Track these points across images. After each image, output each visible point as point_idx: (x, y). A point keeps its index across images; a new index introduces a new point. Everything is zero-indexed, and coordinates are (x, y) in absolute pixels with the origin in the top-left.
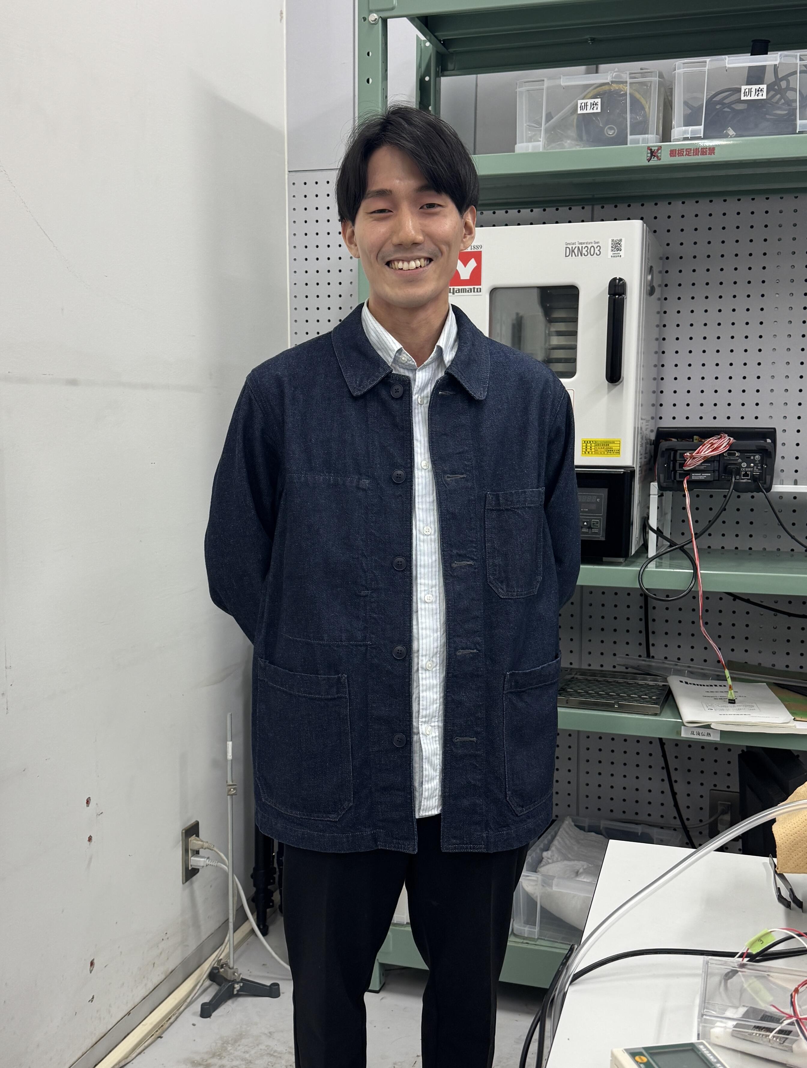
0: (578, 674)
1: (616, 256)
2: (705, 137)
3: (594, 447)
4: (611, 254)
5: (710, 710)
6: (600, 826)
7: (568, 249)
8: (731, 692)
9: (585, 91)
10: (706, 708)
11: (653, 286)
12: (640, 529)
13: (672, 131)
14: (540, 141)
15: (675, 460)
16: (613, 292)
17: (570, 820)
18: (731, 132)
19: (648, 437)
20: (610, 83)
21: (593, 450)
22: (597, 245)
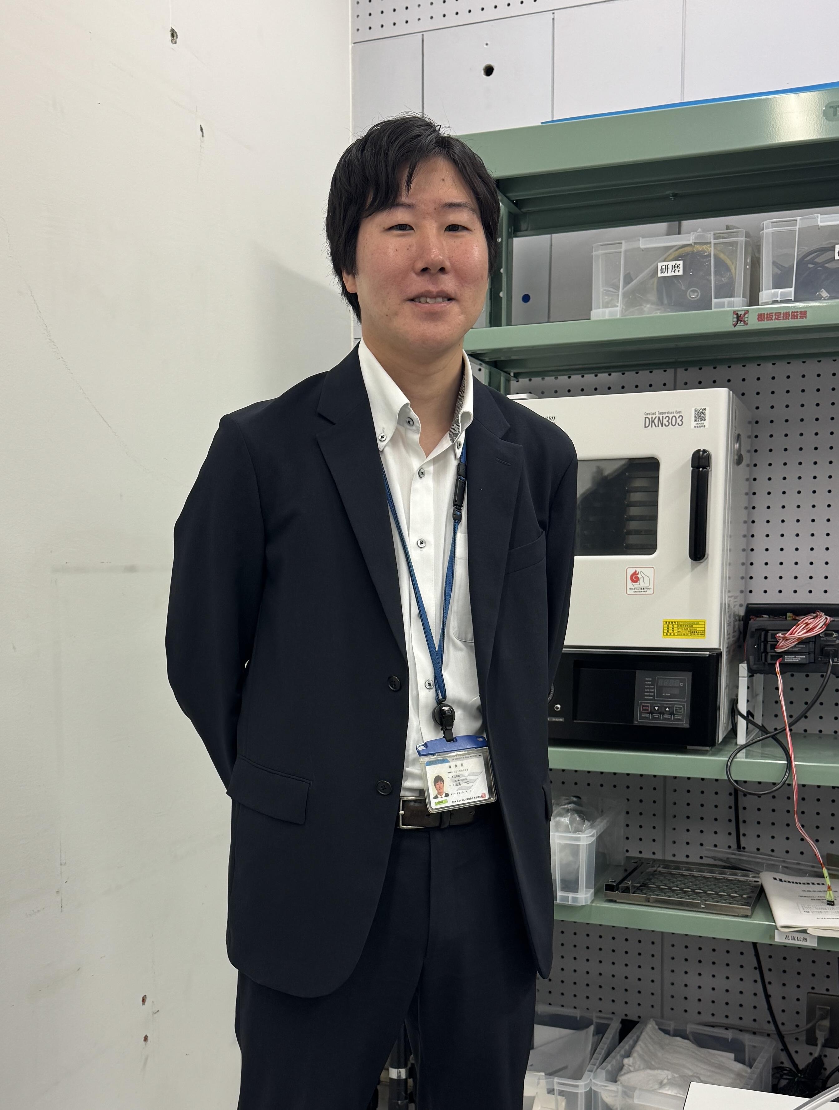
0: (662, 866)
1: (700, 427)
2: (796, 300)
3: (676, 629)
4: (694, 424)
5: (806, 913)
6: (686, 1031)
7: (647, 419)
8: (830, 894)
9: (665, 254)
10: (801, 909)
11: (741, 455)
12: (729, 712)
13: (761, 293)
14: (617, 306)
15: (766, 641)
16: (696, 465)
17: (654, 1023)
18: (824, 294)
19: (737, 613)
20: (693, 245)
21: (675, 631)
22: (678, 415)
